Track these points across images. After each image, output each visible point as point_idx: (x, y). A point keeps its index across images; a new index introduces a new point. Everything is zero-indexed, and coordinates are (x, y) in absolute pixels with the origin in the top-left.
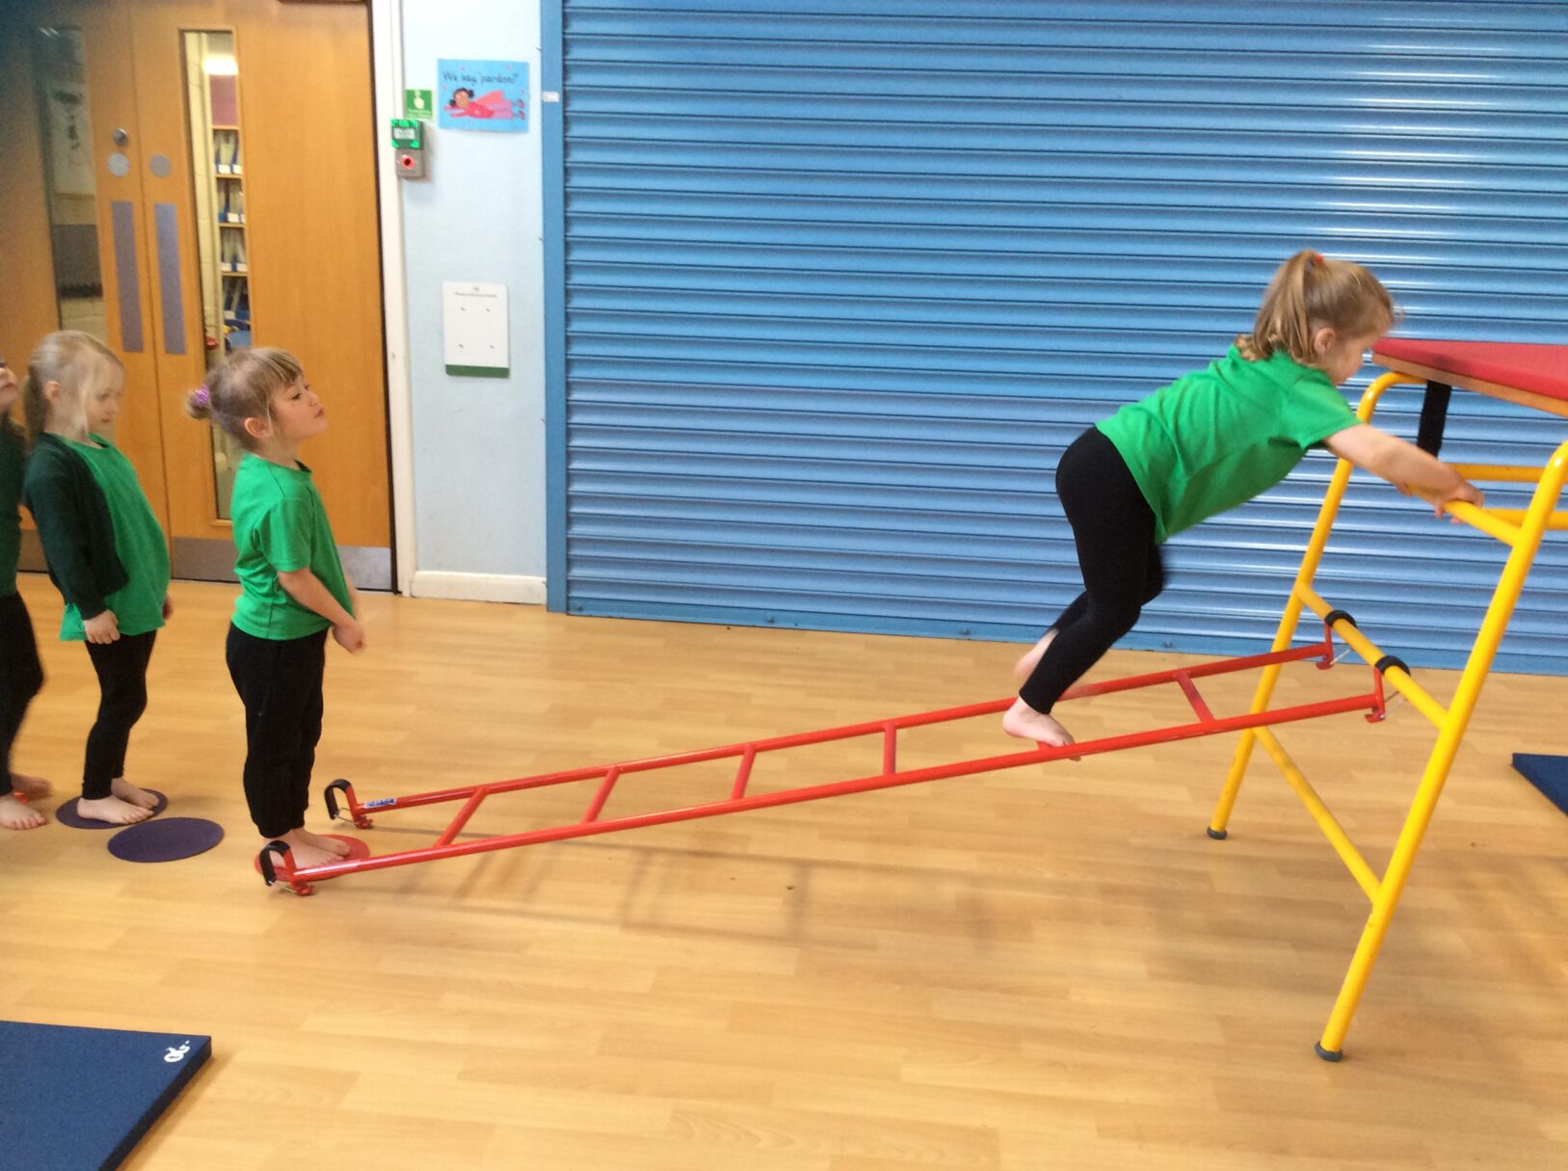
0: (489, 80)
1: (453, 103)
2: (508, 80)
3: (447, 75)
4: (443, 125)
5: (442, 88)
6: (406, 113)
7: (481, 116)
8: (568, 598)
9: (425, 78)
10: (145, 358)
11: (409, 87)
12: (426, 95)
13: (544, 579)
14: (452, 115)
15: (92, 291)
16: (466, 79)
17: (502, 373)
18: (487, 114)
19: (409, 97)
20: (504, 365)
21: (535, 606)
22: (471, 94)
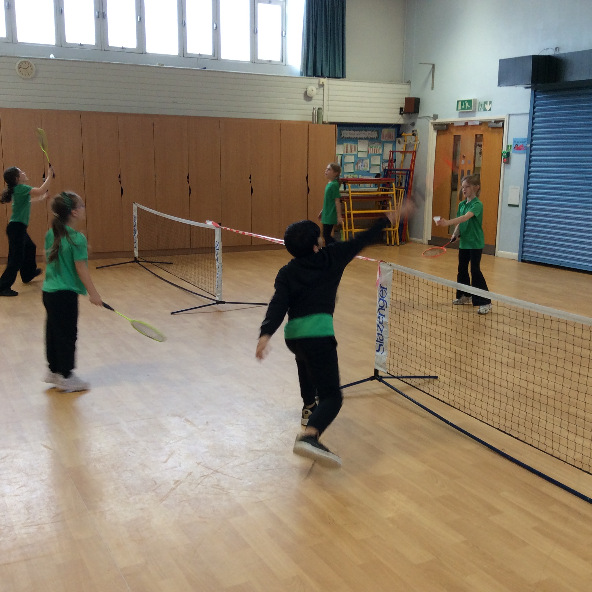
0: (521, 142)
1: (515, 148)
3: (514, 142)
4: (513, 152)
5: (513, 144)
6: (507, 150)
7: (519, 150)
8: (522, 260)
9: (511, 143)
11: (508, 144)
12: (511, 146)
13: (518, 254)
14: (515, 150)
16: (517, 142)
17: (517, 206)
18: (520, 150)
19: (508, 146)
20: (517, 204)
21: (516, 260)
22: (517, 145)
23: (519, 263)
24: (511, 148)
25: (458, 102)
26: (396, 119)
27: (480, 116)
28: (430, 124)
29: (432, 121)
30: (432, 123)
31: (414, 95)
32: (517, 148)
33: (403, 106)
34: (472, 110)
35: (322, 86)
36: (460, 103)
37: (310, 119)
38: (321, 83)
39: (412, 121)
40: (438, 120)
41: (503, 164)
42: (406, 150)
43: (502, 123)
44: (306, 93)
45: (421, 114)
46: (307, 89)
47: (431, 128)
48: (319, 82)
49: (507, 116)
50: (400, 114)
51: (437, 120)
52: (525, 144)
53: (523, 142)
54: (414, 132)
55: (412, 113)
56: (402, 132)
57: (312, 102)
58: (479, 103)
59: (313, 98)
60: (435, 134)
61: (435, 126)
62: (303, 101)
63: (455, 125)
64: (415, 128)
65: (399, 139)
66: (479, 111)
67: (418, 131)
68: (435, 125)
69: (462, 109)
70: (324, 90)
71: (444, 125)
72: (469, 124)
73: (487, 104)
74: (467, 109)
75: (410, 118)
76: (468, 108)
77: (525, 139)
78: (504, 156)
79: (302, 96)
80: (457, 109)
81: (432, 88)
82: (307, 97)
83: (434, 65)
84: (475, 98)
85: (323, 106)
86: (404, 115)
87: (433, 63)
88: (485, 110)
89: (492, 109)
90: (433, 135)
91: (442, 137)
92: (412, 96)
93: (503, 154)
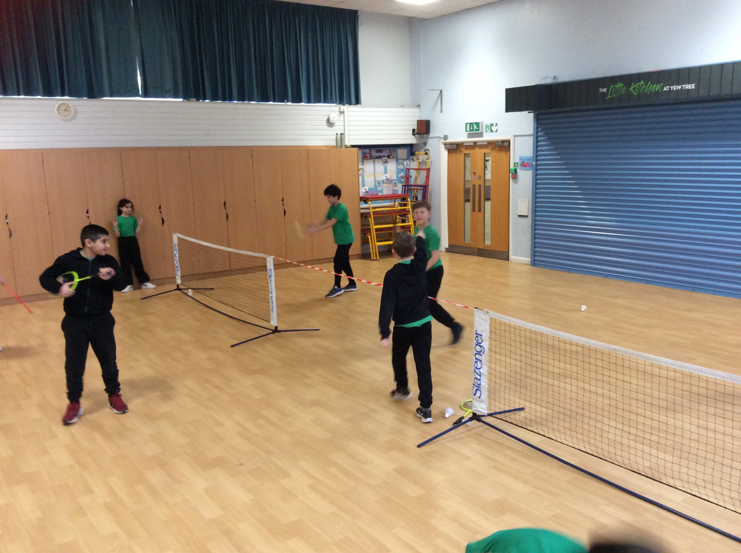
0: (527, 160)
1: (521, 165)
2: (530, 160)
3: (520, 159)
4: (520, 169)
5: (520, 162)
6: (514, 167)
8: (534, 263)
9: (517, 160)
10: (475, 213)
12: (517, 163)
13: (530, 259)
14: (521, 167)
15: (469, 201)
16: (524, 160)
17: (526, 216)
18: (526, 166)
19: (515, 163)
20: (526, 214)
21: (529, 265)
22: (524, 163)
23: (532, 267)
25: (466, 124)
26: (410, 139)
27: (488, 137)
28: (442, 144)
29: (443, 141)
30: (443, 143)
31: (424, 117)
32: (524, 165)
33: (415, 127)
34: (480, 132)
35: (341, 113)
36: (468, 125)
37: (333, 143)
38: (342, 110)
39: (423, 141)
40: (449, 141)
41: (511, 180)
42: (420, 168)
43: (508, 142)
44: (328, 120)
45: (431, 135)
46: (329, 116)
47: (443, 147)
48: (340, 109)
49: (512, 137)
50: (413, 135)
51: (447, 140)
52: (530, 162)
53: (528, 160)
54: (426, 152)
55: (423, 134)
56: (416, 151)
57: (335, 127)
58: (486, 125)
59: (335, 124)
60: (446, 152)
61: (446, 146)
62: (326, 127)
63: (465, 144)
64: (427, 147)
65: (412, 157)
66: (486, 132)
67: (430, 150)
68: (446, 144)
69: (470, 130)
70: (344, 116)
71: (455, 144)
72: (477, 144)
73: (493, 126)
74: (475, 131)
75: (422, 138)
77: (530, 157)
78: (512, 172)
79: (325, 123)
80: (466, 131)
81: (441, 112)
82: (330, 123)
83: (441, 91)
84: (482, 120)
85: (344, 131)
86: (416, 135)
87: (441, 89)
88: (492, 131)
89: (498, 130)
90: (444, 154)
91: (453, 155)
92: (422, 119)
93: (511, 171)
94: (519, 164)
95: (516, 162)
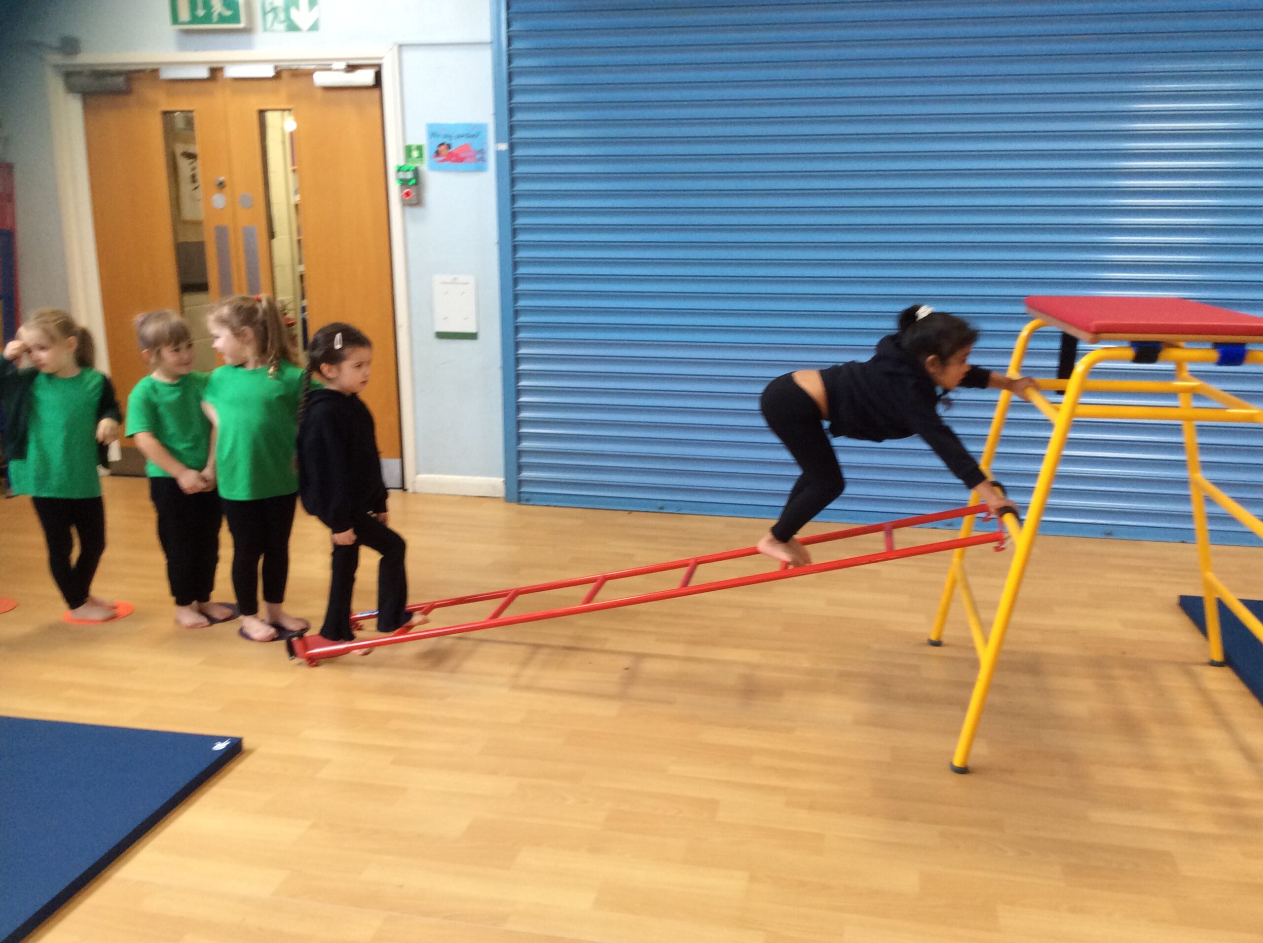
0: (461, 136)
1: (437, 154)
2: (473, 136)
3: (433, 135)
4: (432, 168)
6: (406, 161)
7: (456, 161)
8: (520, 493)
9: (419, 137)
11: (409, 143)
12: (420, 148)
13: (502, 479)
14: (437, 162)
17: (473, 336)
18: (460, 160)
19: (408, 150)
20: (473, 329)
21: (498, 499)
22: (449, 146)
23: (515, 506)
24: (421, 156)
27: (276, 48)
28: (49, 70)
29: (56, 57)
30: (57, 68)
34: (242, 25)
41: (395, 208)
43: (371, 73)
47: (58, 84)
49: (390, 48)
51: (76, 57)
60: (76, 105)
61: (73, 80)
63: (168, 74)
66: (266, 30)
68: (71, 74)
69: (195, 19)
71: (118, 73)
73: (298, 7)
74: (217, 22)
76: (222, 19)
78: (404, 181)
80: (175, 20)
88: (293, 27)
89: (322, 25)
90: (68, 109)
91: (110, 118)
94: (427, 153)
95: (413, 141)
